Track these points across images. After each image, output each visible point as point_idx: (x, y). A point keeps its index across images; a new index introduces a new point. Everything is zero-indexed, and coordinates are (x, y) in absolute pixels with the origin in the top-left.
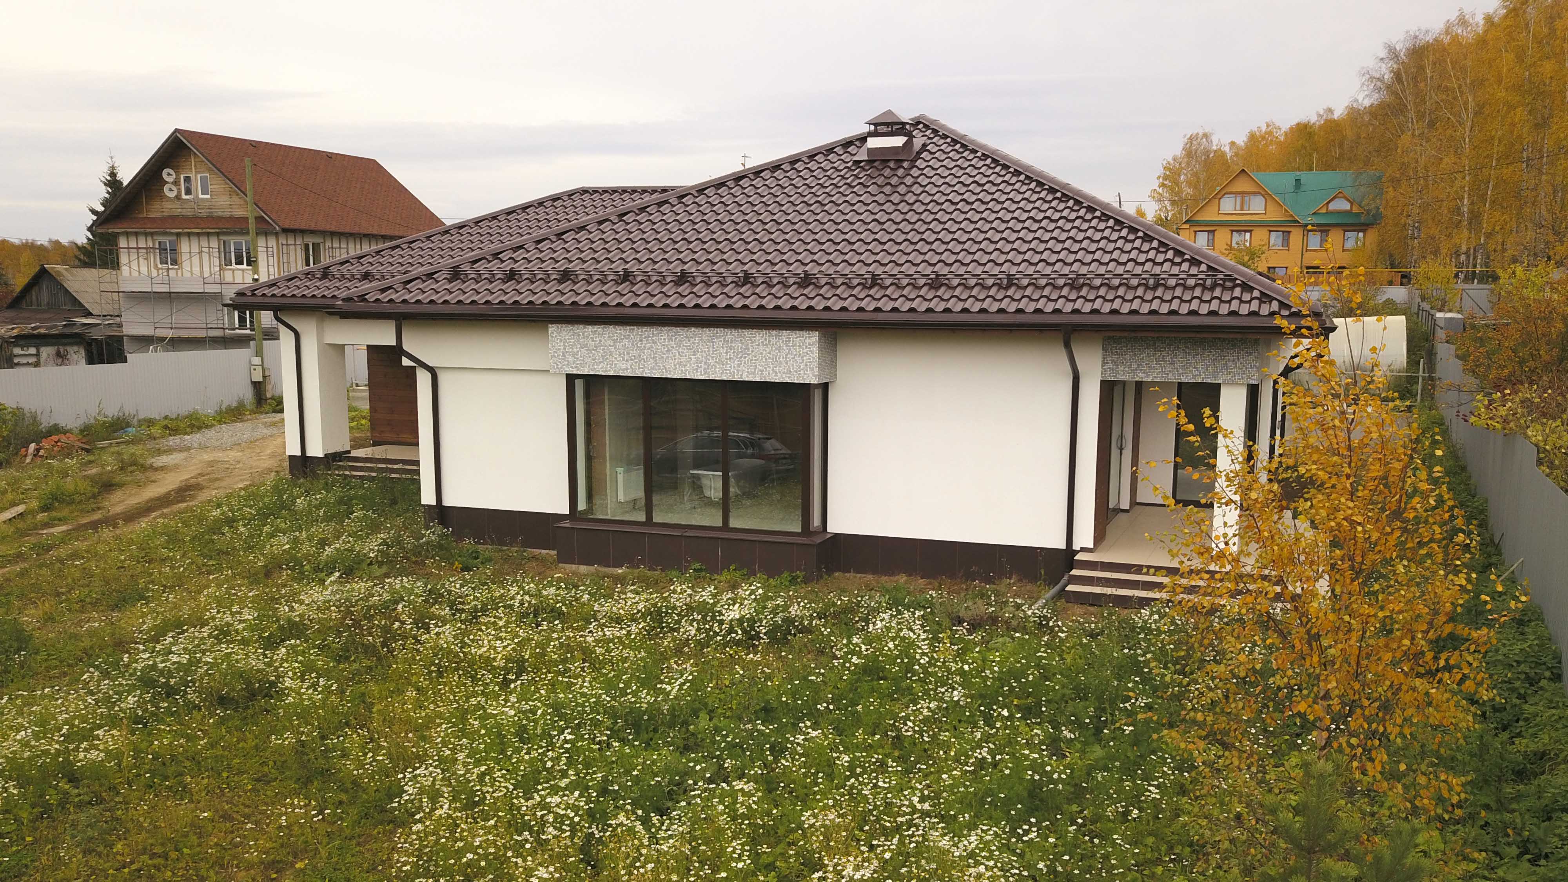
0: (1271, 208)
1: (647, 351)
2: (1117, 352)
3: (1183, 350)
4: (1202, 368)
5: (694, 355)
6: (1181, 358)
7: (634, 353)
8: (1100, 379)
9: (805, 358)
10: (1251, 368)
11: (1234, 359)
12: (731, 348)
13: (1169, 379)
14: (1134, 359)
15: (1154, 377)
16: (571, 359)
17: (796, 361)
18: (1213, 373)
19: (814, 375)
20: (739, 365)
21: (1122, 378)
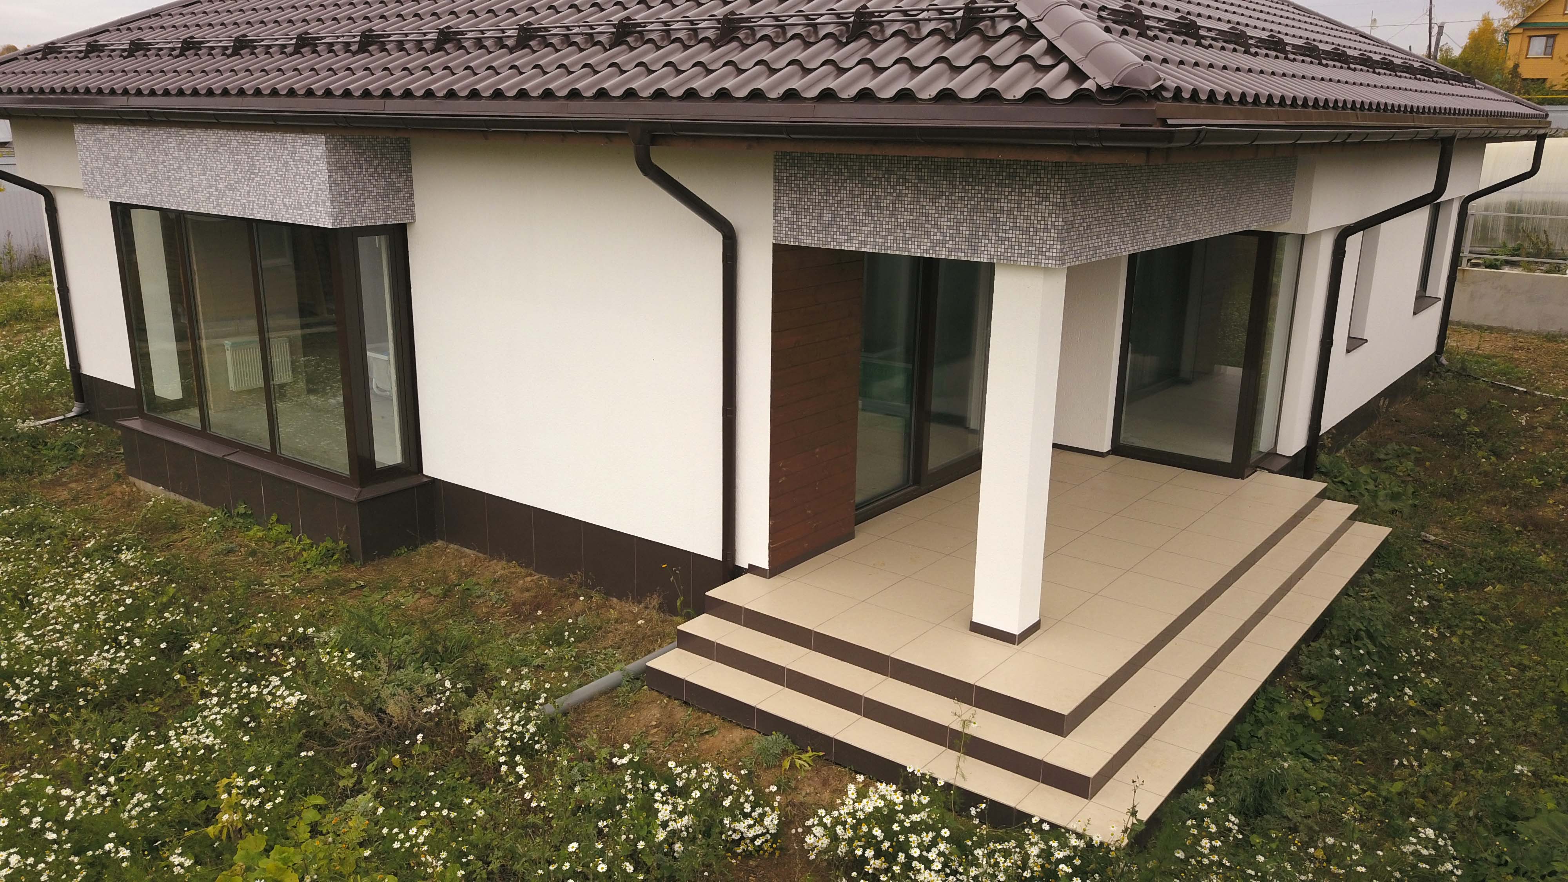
1: (161, 167)
2: (797, 185)
3: (915, 185)
4: (949, 227)
5: (204, 174)
6: (910, 203)
7: (150, 170)
8: (772, 241)
9: (315, 182)
10: (1046, 230)
11: (1011, 210)
12: (237, 163)
13: (887, 248)
14: (826, 201)
15: (861, 243)
16: (98, 178)
17: (305, 188)
18: (969, 239)
19: (327, 212)
20: (249, 192)
21: (807, 241)
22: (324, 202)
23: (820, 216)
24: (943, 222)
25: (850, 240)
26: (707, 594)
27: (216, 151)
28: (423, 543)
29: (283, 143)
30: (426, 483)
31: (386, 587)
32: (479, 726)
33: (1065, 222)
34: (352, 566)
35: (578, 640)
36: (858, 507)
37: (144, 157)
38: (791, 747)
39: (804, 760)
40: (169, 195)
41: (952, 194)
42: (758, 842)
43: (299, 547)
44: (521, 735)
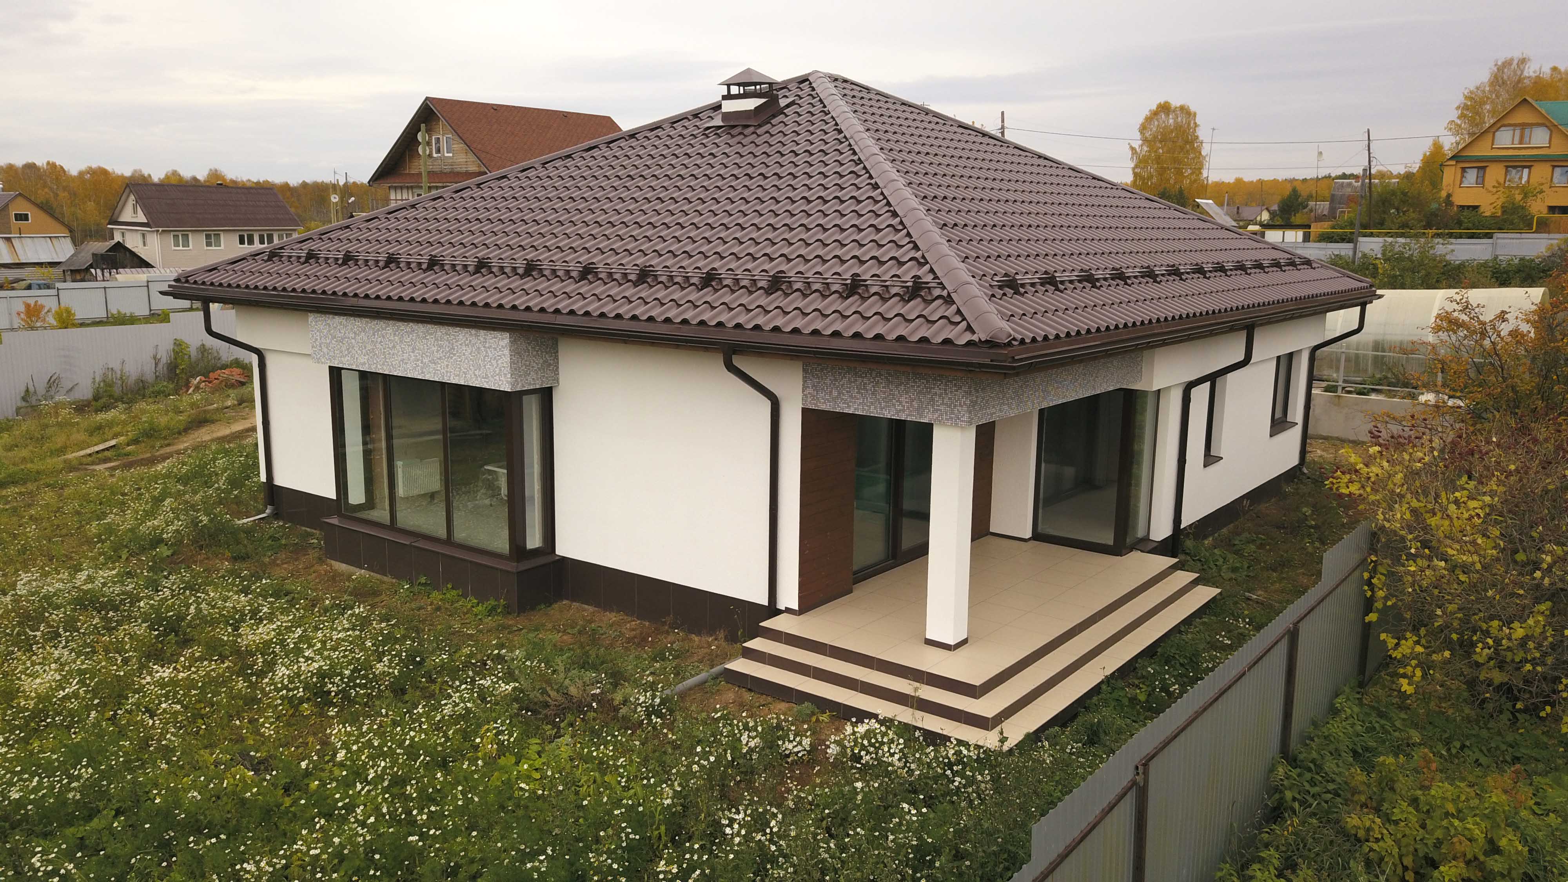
0: (1557, 140)
1: (378, 346)
2: (817, 375)
3: (886, 377)
4: (906, 402)
5: (413, 352)
6: (883, 387)
7: (369, 347)
8: (801, 406)
9: (500, 362)
10: (961, 405)
11: (941, 394)
12: (440, 346)
13: (871, 412)
14: (834, 384)
15: (855, 409)
16: (325, 350)
17: (492, 365)
18: (918, 409)
19: (507, 382)
20: (447, 366)
21: (823, 407)
22: (505, 375)
23: (831, 392)
24: (903, 399)
25: (849, 407)
26: (761, 624)
27: (424, 338)
28: (556, 602)
29: (476, 335)
30: (558, 560)
31: (537, 630)
32: (625, 702)
33: (971, 401)
34: (511, 617)
35: (675, 658)
36: (855, 573)
37: (365, 338)
38: (817, 710)
39: (824, 718)
40: (383, 364)
41: (908, 384)
42: (800, 755)
43: (469, 605)
44: (652, 705)
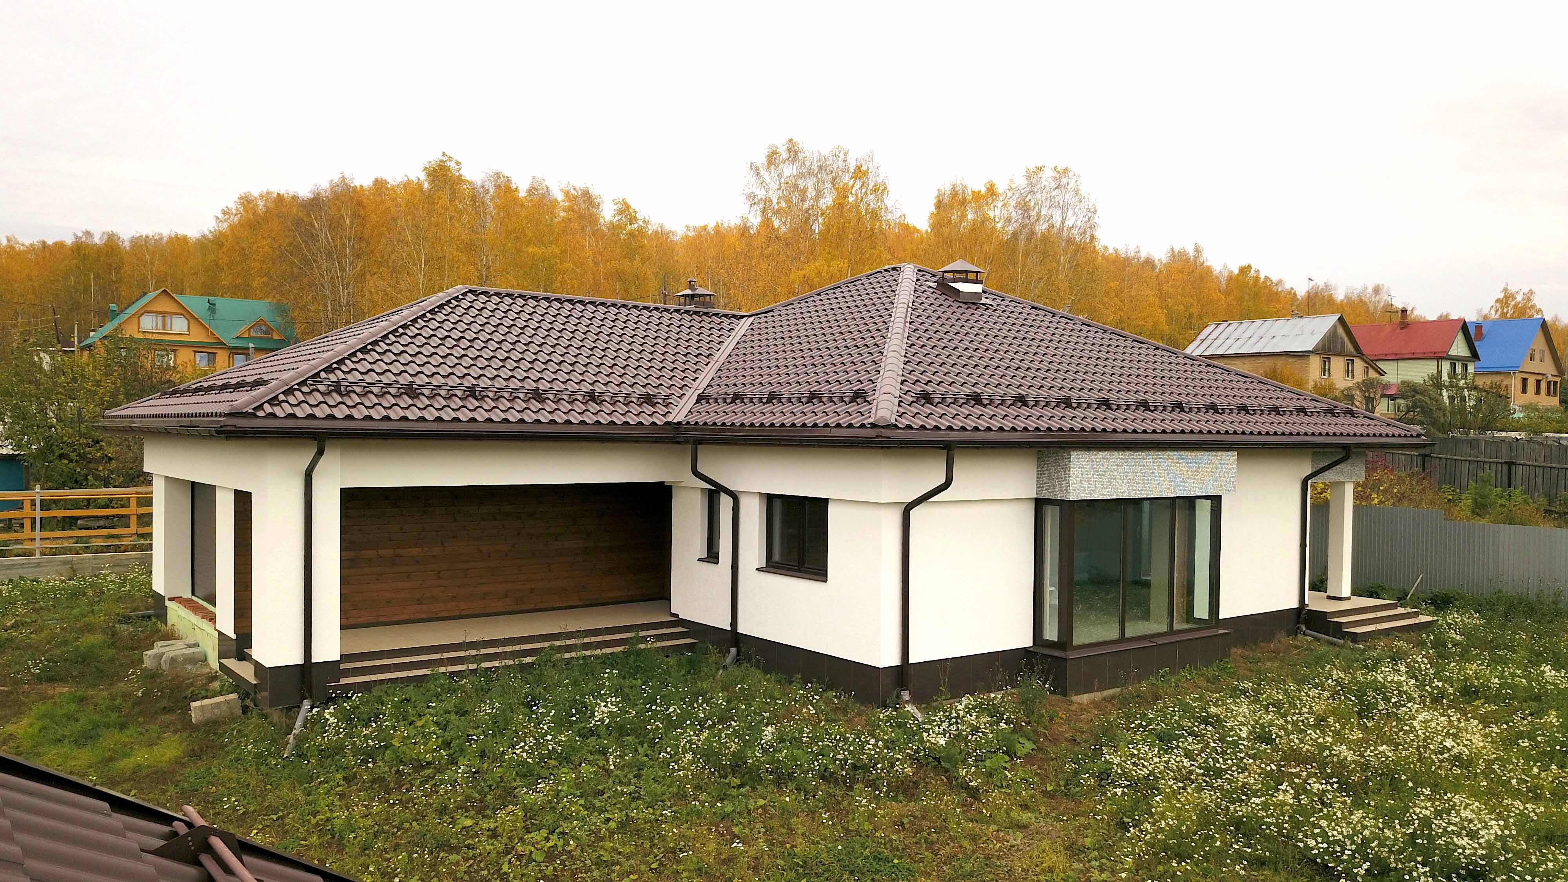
0: (195, 328)
17: (1224, 477)
